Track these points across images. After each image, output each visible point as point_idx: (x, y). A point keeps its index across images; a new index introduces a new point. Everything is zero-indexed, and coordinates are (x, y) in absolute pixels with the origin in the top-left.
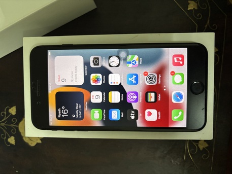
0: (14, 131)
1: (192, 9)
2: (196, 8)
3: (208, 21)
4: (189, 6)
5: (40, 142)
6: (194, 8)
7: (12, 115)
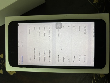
0: (2, 67)
1: (96, 2)
2: (98, 2)
3: (104, 9)
4: (94, 1)
5: (15, 73)
6: (97, 2)
7: (1, 58)
